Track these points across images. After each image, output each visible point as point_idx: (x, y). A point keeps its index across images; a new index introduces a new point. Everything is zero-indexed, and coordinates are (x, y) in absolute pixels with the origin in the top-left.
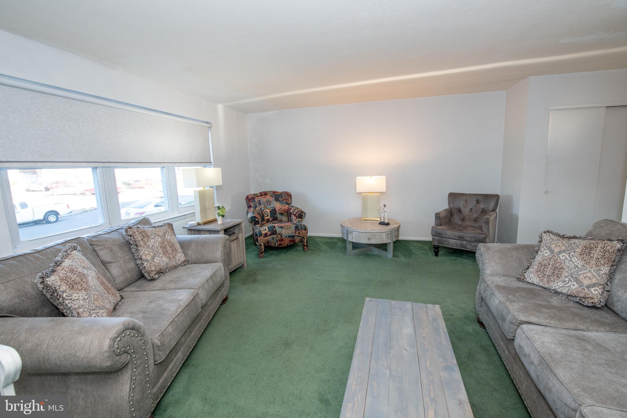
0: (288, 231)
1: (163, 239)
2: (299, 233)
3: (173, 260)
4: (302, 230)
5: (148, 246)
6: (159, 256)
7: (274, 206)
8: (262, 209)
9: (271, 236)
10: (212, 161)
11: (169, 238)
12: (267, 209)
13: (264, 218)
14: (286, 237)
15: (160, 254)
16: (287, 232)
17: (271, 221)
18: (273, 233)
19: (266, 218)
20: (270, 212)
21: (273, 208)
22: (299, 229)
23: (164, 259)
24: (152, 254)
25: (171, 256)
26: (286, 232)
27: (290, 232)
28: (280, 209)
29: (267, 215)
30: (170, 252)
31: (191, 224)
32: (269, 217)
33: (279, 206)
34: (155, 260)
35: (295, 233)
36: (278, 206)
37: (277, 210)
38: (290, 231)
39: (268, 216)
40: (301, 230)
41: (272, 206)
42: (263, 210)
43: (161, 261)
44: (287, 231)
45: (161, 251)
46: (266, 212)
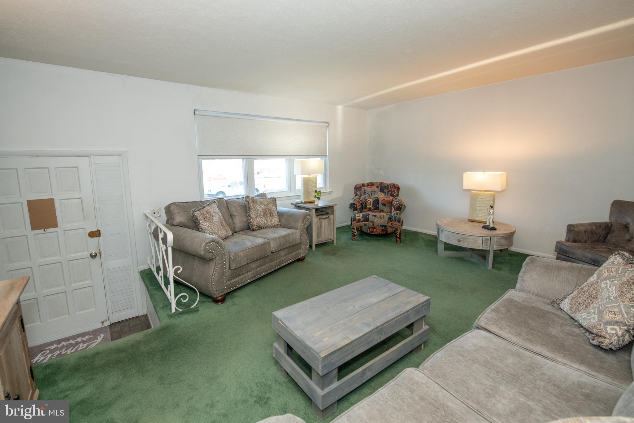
0: (381, 220)
1: (266, 207)
2: (392, 224)
3: (269, 222)
4: (396, 221)
5: (255, 209)
6: (260, 217)
7: (377, 197)
8: (366, 198)
9: (364, 222)
10: (328, 155)
11: (270, 207)
12: (371, 198)
13: (366, 206)
14: (378, 226)
15: (261, 216)
16: (380, 221)
17: (372, 210)
18: (366, 220)
19: (368, 206)
20: (373, 202)
21: (376, 198)
22: (393, 220)
23: (263, 219)
24: (256, 215)
25: (269, 219)
26: (378, 221)
27: (382, 221)
28: (383, 200)
29: (370, 204)
30: (268, 216)
31: (296, 202)
32: (371, 206)
33: (383, 197)
34: (257, 219)
35: (388, 223)
36: (382, 197)
37: (380, 201)
38: (383, 220)
39: (370, 205)
40: (394, 221)
41: (375, 196)
42: (367, 199)
43: (262, 220)
44: (380, 220)
45: (262, 214)
46: (369, 201)
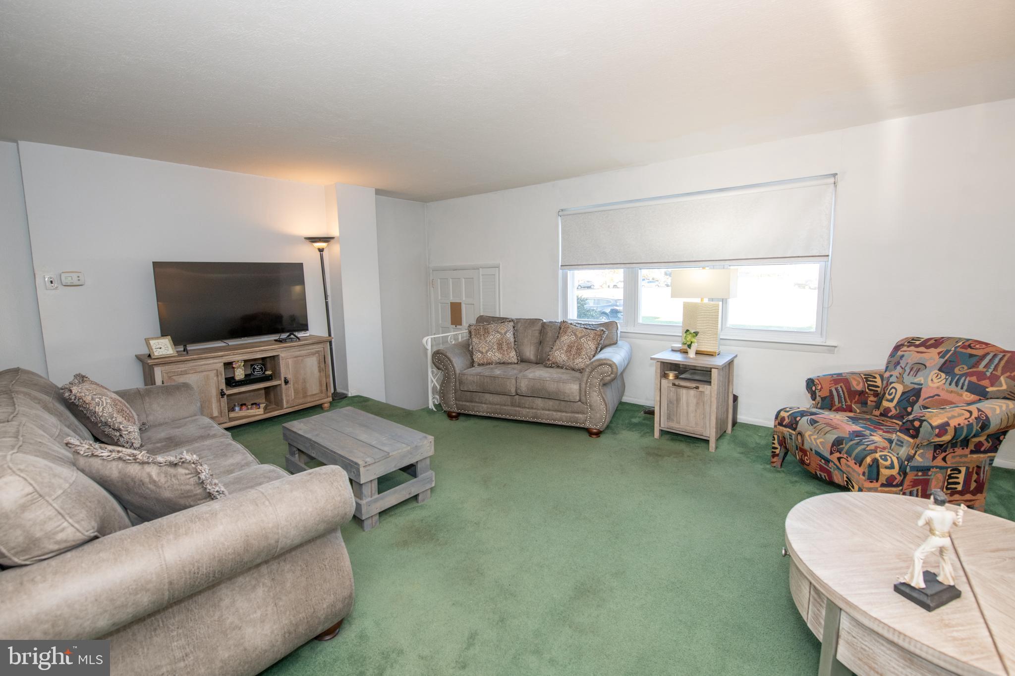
0: (818, 439)
2: (839, 459)
3: (570, 361)
4: (850, 456)
6: (561, 351)
7: (922, 382)
8: (891, 380)
9: (788, 429)
10: (830, 255)
12: (902, 383)
13: (881, 402)
14: (811, 450)
16: (815, 439)
17: (891, 417)
19: (885, 404)
20: (903, 393)
21: (916, 386)
22: (844, 448)
26: (812, 438)
27: (821, 443)
28: (933, 397)
29: (892, 397)
30: (573, 353)
32: (891, 405)
33: (938, 388)
35: (831, 453)
36: (936, 385)
37: (923, 395)
38: (822, 440)
39: (891, 400)
40: (846, 453)
41: (916, 380)
42: (892, 383)
44: (816, 437)
46: (893, 390)
